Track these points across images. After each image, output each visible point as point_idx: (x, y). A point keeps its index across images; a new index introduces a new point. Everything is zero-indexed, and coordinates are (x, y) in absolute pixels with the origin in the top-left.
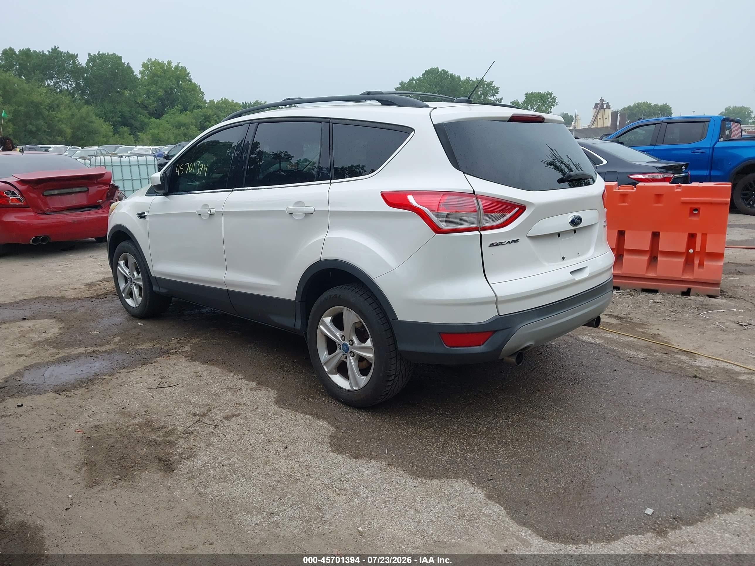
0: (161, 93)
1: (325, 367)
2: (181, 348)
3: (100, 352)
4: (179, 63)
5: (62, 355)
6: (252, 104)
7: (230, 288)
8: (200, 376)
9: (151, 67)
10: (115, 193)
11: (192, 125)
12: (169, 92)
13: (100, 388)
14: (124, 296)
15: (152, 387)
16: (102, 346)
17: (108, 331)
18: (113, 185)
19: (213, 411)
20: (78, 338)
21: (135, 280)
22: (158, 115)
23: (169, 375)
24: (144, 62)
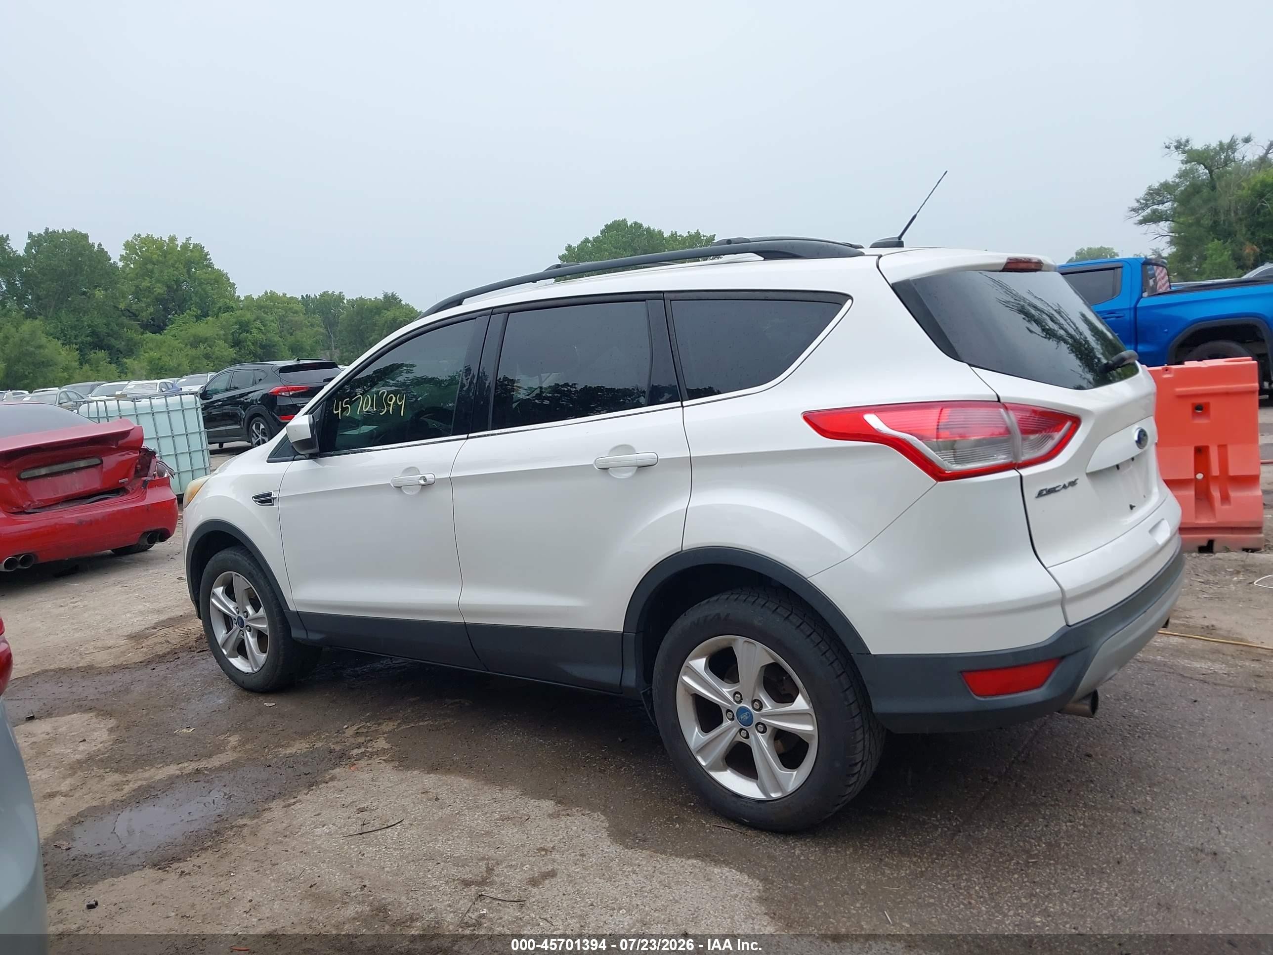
0: (160, 289)
1: (699, 759)
2: (369, 745)
3: (210, 770)
4: (189, 239)
5: (136, 786)
6: (318, 297)
7: (469, 620)
8: (437, 799)
9: (140, 248)
10: (150, 463)
11: (219, 339)
12: (173, 288)
13: (242, 846)
14: (225, 653)
15: (352, 833)
16: (210, 756)
17: (209, 726)
18: (146, 450)
19: (498, 870)
20: (155, 746)
21: (249, 621)
22: (157, 326)
23: (374, 804)
24: (128, 241)
